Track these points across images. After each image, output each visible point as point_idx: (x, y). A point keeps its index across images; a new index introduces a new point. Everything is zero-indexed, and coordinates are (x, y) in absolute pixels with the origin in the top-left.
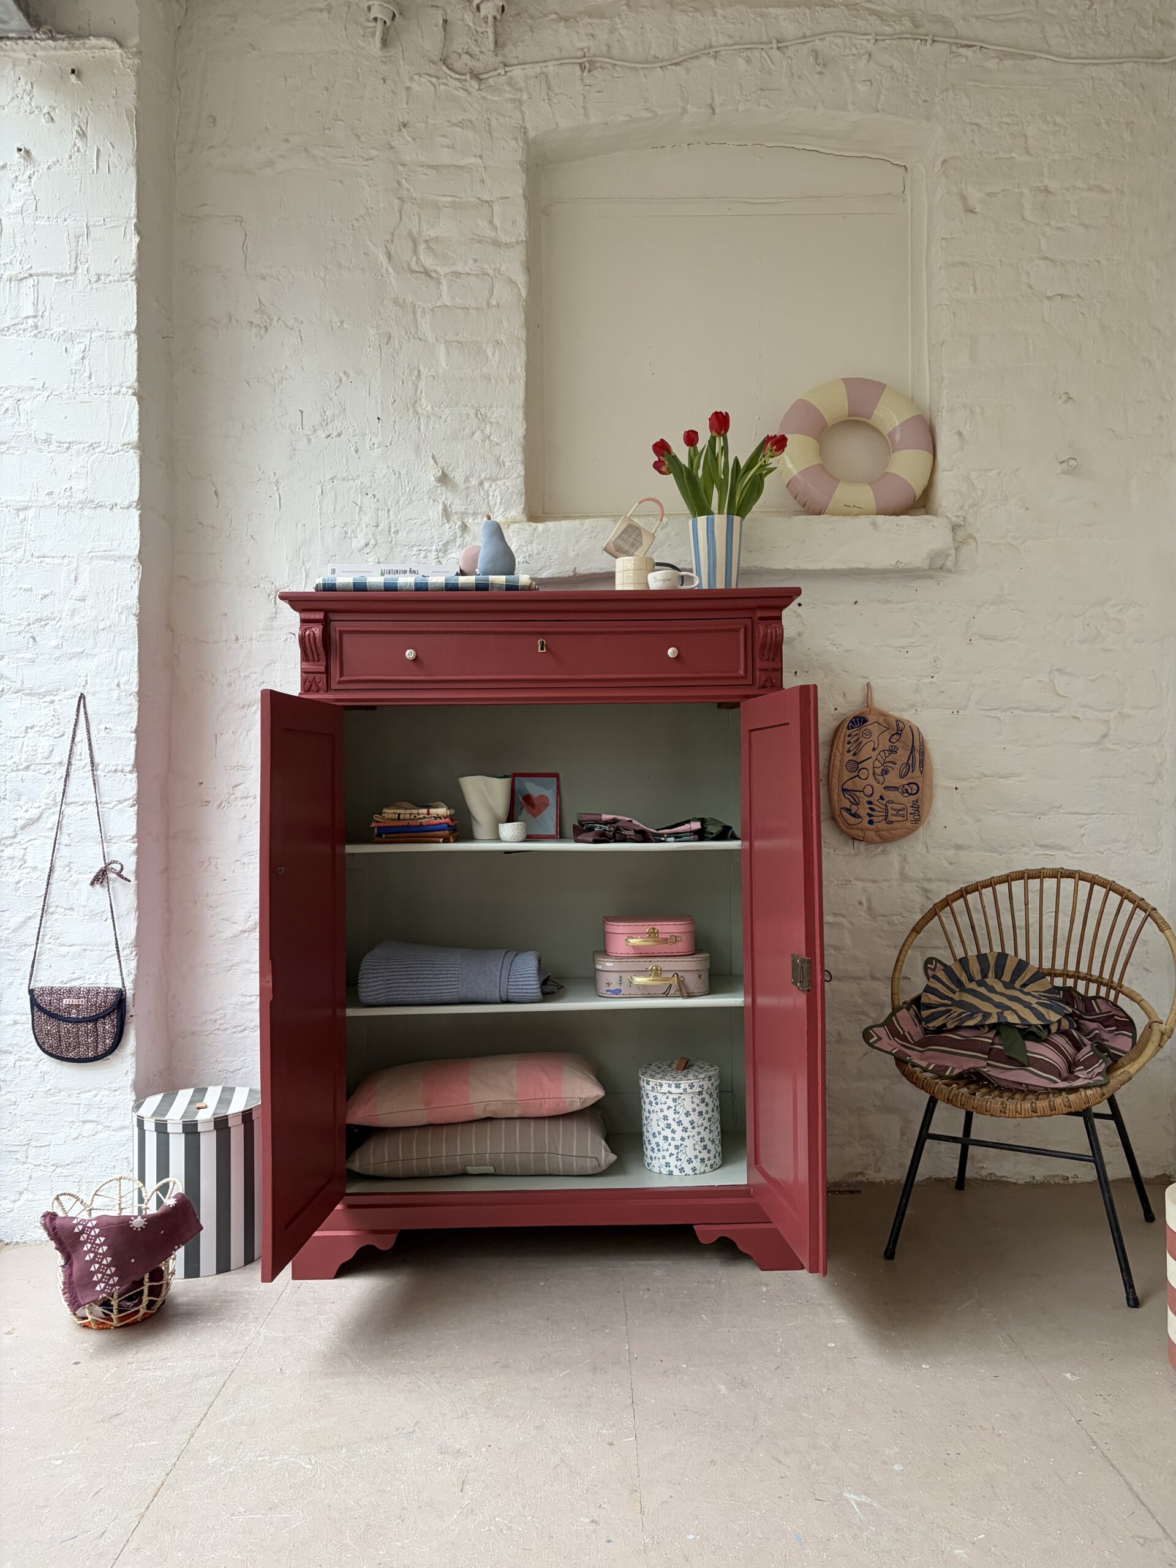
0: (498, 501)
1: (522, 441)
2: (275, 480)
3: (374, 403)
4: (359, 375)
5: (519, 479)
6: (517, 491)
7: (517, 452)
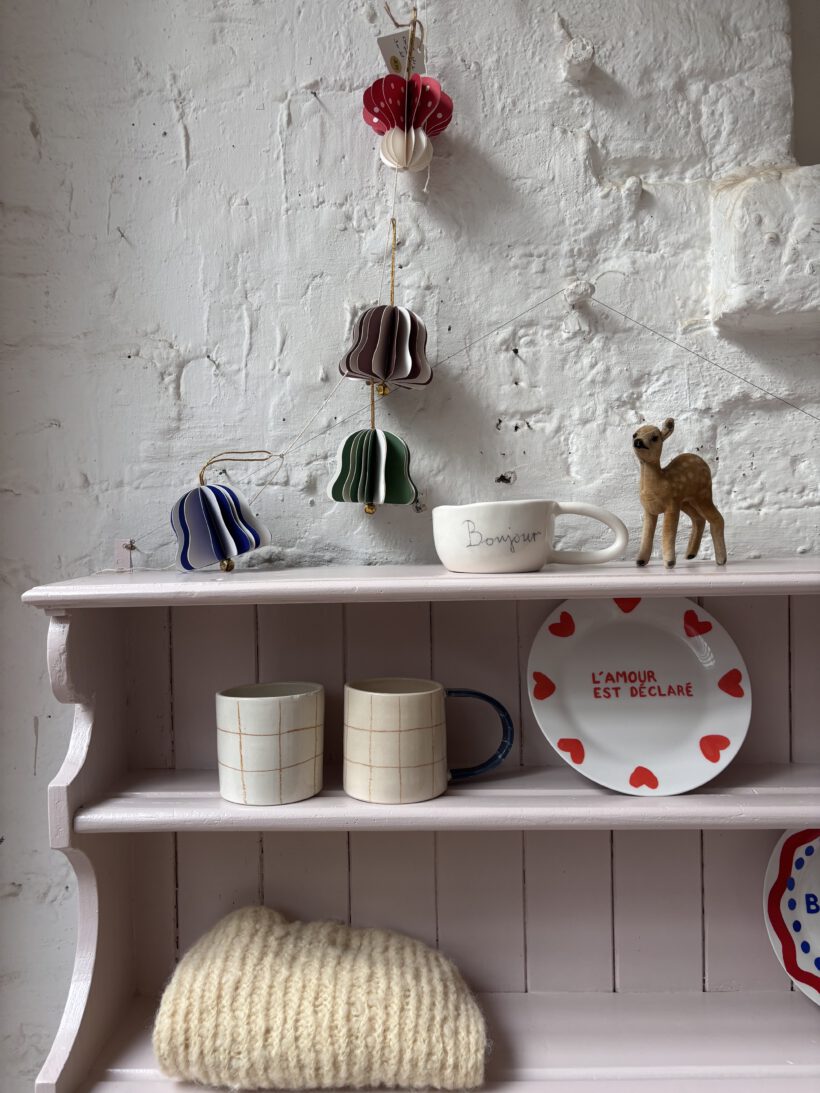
0: (726, 127)
2: (176, 92)
5: (779, 69)
6: (774, 99)
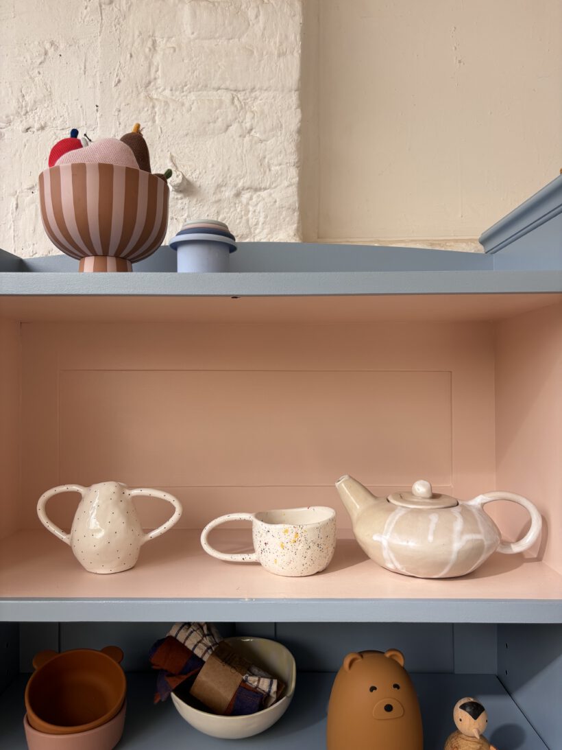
1: (296, 136)
3: (90, 84)
4: (70, 46)
7: (288, 151)
